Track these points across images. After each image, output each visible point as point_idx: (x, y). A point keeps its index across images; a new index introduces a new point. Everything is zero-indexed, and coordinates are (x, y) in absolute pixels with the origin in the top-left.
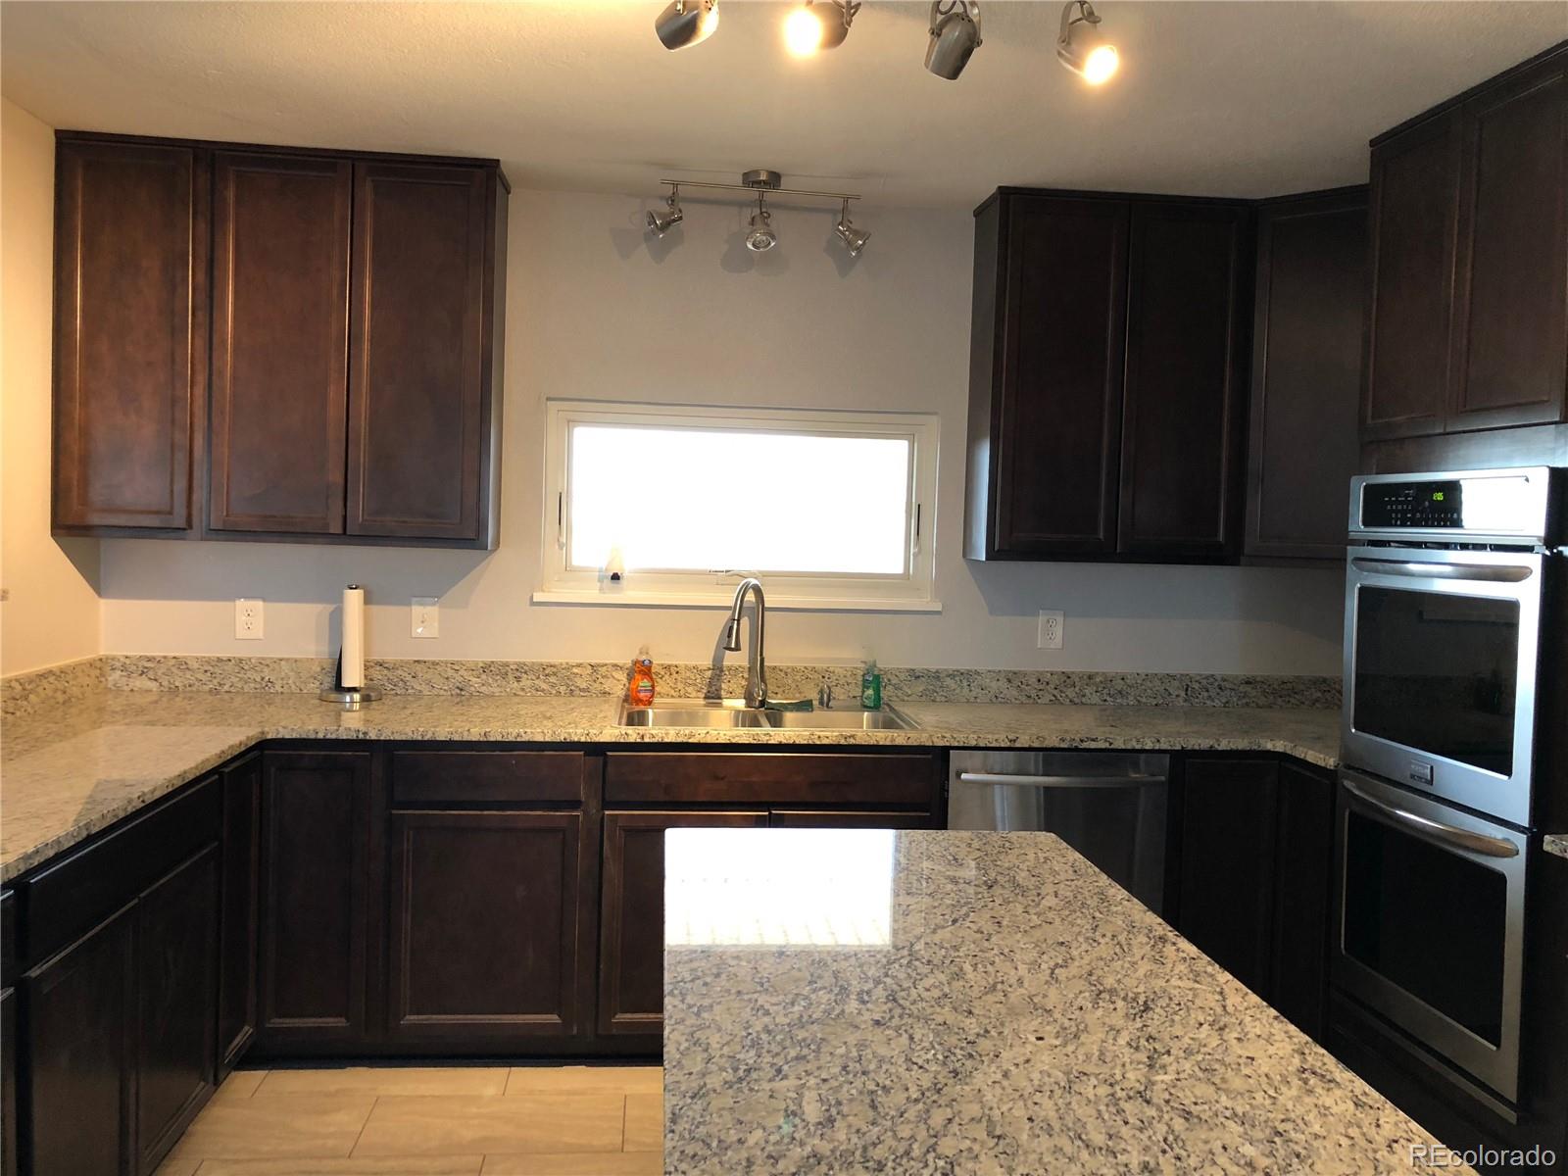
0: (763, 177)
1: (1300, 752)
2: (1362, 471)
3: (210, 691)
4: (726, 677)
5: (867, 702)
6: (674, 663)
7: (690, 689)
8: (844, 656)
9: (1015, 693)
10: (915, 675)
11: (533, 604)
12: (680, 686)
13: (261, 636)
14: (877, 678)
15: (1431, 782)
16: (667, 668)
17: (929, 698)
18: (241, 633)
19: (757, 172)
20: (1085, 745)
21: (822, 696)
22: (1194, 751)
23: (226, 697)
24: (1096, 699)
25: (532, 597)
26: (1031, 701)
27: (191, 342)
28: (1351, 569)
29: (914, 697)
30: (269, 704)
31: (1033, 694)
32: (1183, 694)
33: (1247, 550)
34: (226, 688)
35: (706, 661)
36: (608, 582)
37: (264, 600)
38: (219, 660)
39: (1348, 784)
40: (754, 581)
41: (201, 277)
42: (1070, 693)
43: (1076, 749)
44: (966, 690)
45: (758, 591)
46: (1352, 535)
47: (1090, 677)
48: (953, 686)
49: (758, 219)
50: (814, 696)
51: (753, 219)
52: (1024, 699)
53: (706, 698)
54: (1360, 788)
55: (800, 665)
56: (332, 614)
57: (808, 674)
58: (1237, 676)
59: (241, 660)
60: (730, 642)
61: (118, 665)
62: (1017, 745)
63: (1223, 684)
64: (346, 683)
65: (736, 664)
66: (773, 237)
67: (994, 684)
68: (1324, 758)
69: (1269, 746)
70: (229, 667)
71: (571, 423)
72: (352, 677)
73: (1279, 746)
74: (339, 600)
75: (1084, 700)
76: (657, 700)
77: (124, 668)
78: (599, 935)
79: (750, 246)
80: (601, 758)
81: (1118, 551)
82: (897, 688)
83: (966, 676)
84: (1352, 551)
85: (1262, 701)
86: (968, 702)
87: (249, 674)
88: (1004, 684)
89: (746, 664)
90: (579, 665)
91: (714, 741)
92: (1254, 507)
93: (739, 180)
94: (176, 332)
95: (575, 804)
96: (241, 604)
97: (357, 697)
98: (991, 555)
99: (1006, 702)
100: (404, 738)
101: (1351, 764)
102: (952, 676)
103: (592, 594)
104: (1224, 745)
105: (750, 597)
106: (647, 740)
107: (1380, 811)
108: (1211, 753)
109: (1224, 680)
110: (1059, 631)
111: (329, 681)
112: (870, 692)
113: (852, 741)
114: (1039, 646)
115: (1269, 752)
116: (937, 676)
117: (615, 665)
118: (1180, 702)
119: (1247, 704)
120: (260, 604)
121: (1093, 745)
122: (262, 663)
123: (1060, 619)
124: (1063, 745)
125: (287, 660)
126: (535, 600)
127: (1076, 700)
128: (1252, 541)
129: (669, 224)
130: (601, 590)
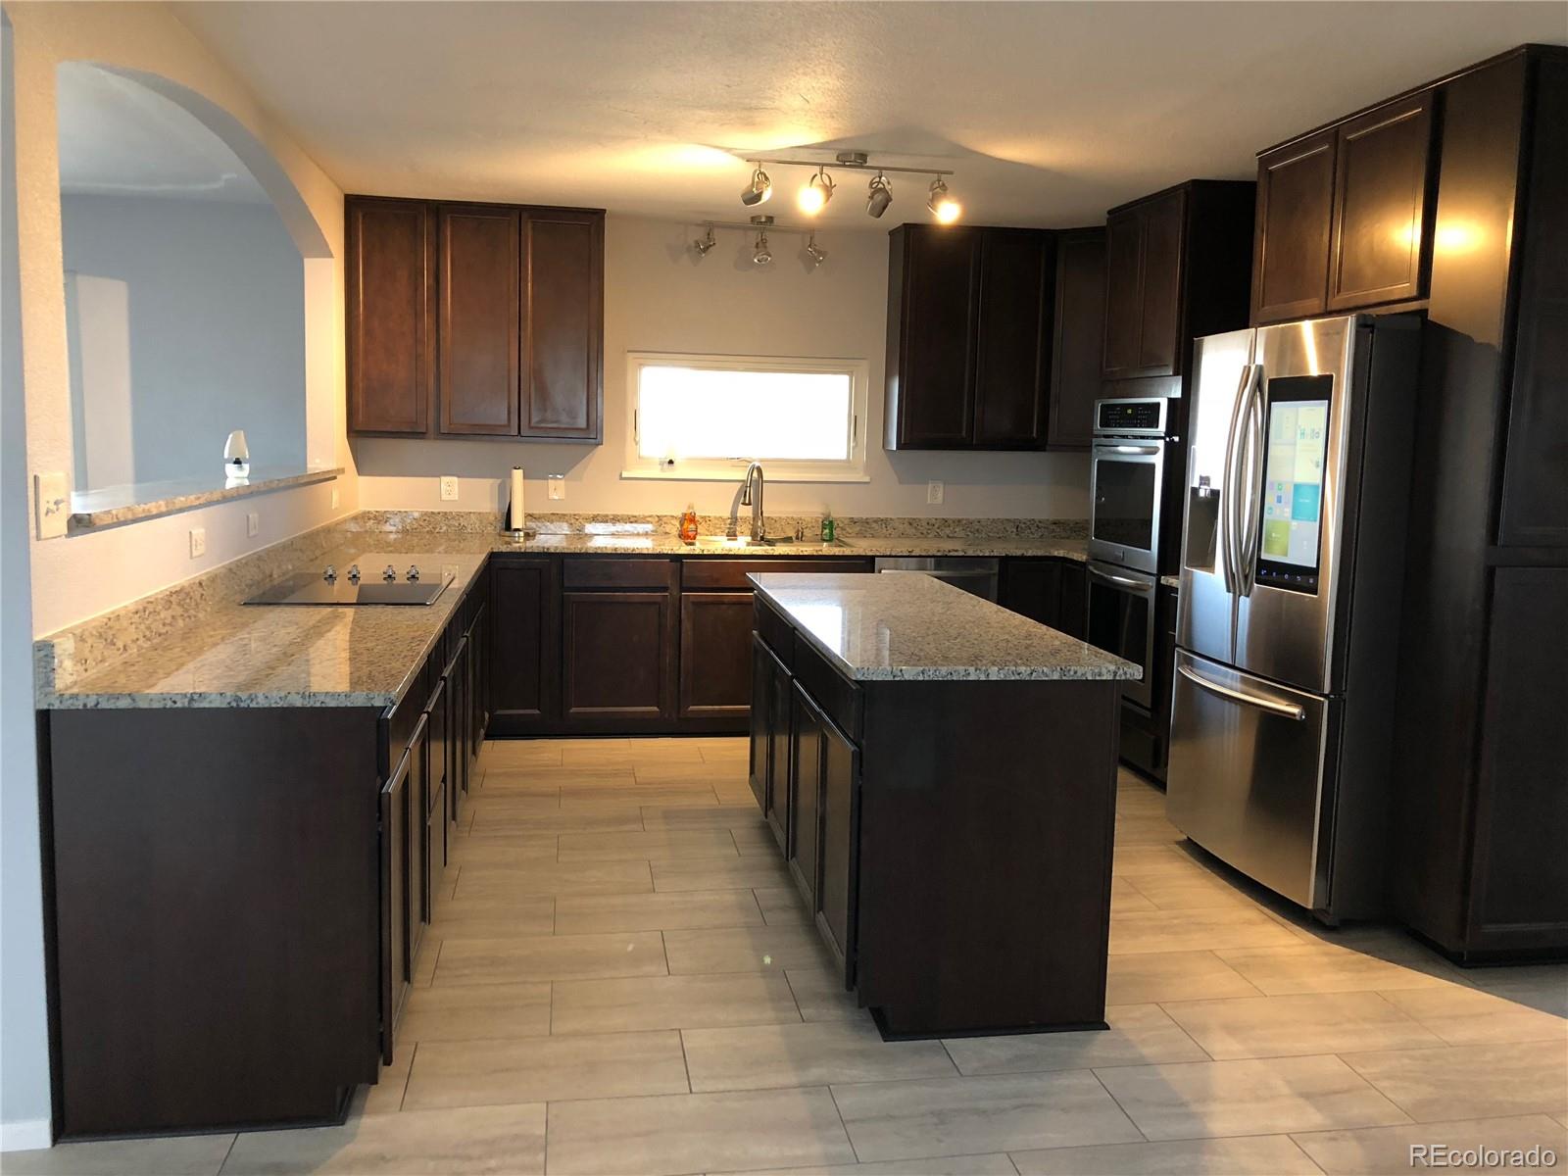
0: (763, 220)
1: (1070, 556)
2: (1101, 396)
3: (428, 532)
4: (739, 523)
5: (825, 538)
6: (707, 515)
7: (718, 531)
8: (810, 510)
9: (914, 531)
10: (854, 521)
11: (621, 478)
12: (711, 529)
13: (457, 498)
14: (831, 522)
15: (1123, 559)
16: (704, 518)
17: (861, 535)
18: (445, 497)
19: (760, 217)
20: (951, 554)
21: (798, 535)
22: (1012, 556)
23: (438, 535)
24: (962, 534)
25: (621, 475)
26: (924, 536)
27: (427, 321)
28: (1094, 450)
29: (853, 535)
30: (464, 540)
31: (925, 532)
32: (1015, 530)
33: (1049, 443)
34: (437, 530)
35: (727, 514)
36: (666, 465)
37: (459, 477)
38: (432, 513)
39: (1091, 568)
40: (757, 464)
41: (431, 281)
42: (947, 531)
43: (946, 556)
44: (884, 531)
45: (759, 470)
46: (1095, 433)
47: (959, 521)
48: (877, 528)
49: (760, 244)
50: (792, 534)
51: (757, 244)
52: (919, 535)
53: (727, 536)
54: (1095, 569)
55: (784, 516)
56: (500, 485)
57: (788, 521)
58: (1048, 520)
59: (446, 513)
60: (745, 500)
61: (371, 516)
62: (913, 554)
63: (1040, 525)
64: (514, 526)
65: (745, 515)
66: (770, 256)
67: (901, 526)
68: (1081, 557)
69: (1056, 554)
70: (439, 518)
71: (641, 365)
72: (517, 522)
73: (1060, 553)
74: (510, 476)
75: (956, 535)
76: (698, 537)
77: (375, 518)
78: (680, 662)
79: (756, 260)
80: (679, 564)
81: (974, 442)
82: (843, 529)
83: (885, 522)
84: (1095, 441)
85: (1063, 534)
86: (886, 537)
87: (451, 522)
88: (906, 525)
89: (751, 515)
90: (650, 517)
91: (743, 553)
92: (1054, 416)
93: (749, 220)
94: (417, 316)
95: (665, 589)
96: (445, 479)
97: (522, 534)
98: (899, 446)
99: (908, 537)
100: (569, 551)
101: (1096, 559)
102: (876, 521)
103: (656, 473)
104: (1030, 553)
105: (755, 474)
106: (705, 553)
107: (1106, 579)
108: (1023, 558)
109: (1040, 522)
110: (940, 495)
111: (501, 525)
112: (827, 531)
113: (820, 553)
114: (929, 502)
115: (1055, 556)
116: (867, 522)
117: (672, 516)
118: (1014, 535)
119: (1054, 537)
120: (455, 479)
121: (956, 554)
122: (460, 515)
123: (942, 486)
124: (939, 554)
125: (474, 513)
126: (623, 476)
127: (951, 535)
128: (1052, 438)
129: (708, 248)
130: (662, 469)
